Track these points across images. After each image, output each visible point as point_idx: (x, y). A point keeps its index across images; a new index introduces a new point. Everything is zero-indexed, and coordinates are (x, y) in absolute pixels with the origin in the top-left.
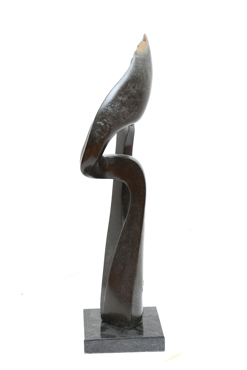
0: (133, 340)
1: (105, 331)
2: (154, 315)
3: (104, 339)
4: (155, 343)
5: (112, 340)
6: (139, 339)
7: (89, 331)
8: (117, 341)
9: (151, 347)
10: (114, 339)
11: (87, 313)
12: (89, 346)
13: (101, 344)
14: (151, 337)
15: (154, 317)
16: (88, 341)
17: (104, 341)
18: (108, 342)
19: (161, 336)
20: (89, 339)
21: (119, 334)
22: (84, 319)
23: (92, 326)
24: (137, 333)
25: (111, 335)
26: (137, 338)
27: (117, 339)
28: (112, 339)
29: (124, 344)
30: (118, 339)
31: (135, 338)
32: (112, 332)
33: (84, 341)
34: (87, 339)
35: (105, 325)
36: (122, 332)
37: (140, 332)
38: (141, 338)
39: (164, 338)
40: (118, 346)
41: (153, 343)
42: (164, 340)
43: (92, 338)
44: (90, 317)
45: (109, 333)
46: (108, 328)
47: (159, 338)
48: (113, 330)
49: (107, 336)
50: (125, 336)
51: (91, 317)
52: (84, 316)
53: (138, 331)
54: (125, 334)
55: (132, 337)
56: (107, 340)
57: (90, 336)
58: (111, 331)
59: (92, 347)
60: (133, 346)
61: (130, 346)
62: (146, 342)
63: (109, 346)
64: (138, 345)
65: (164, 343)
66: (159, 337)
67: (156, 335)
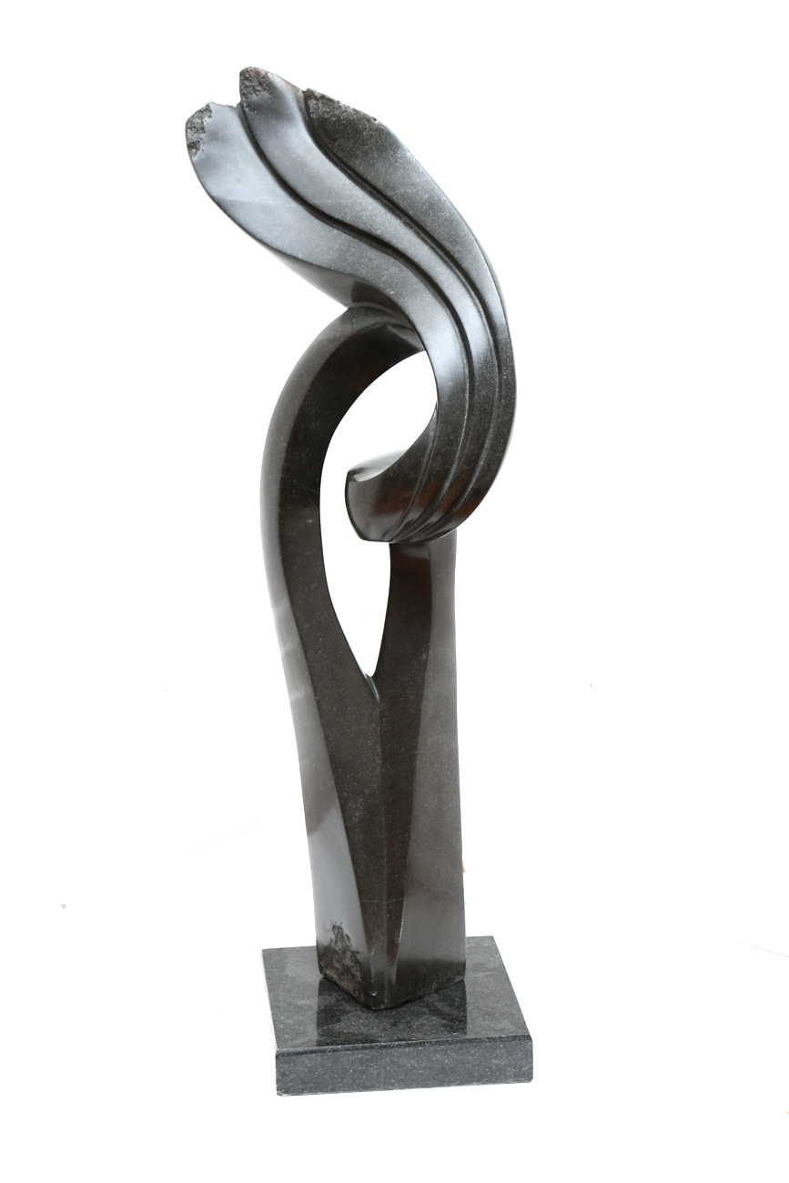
0: (432, 1048)
1: (339, 1020)
2: (491, 966)
3: (339, 1047)
4: (502, 1056)
5: (367, 1052)
6: (450, 1044)
7: (289, 1022)
8: (382, 1054)
9: (490, 1068)
10: (372, 1048)
11: (275, 961)
12: (290, 1072)
13: (330, 1065)
14: (488, 1038)
15: (490, 970)
16: (289, 1054)
17: (338, 1054)
18: (350, 1058)
19: (520, 1033)
20: (291, 1050)
21: (385, 1030)
22: (268, 983)
23: (296, 1006)
24: (443, 1025)
25: (362, 1034)
26: (444, 1043)
27: (381, 1047)
28: (364, 1048)
29: (403, 1061)
30: (385, 1047)
31: (436, 1043)
32: (363, 1025)
33: (277, 1057)
34: (285, 1050)
35: (338, 1001)
36: (394, 1025)
37: (451, 1021)
38: (456, 1043)
39: (530, 1039)
40: (385, 1068)
41: (496, 1058)
42: (532, 1046)
43: (300, 1044)
44: (287, 976)
45: (353, 1029)
46: (349, 1012)
47: (514, 1040)
48: (366, 1018)
49: (349, 1040)
50: (406, 1037)
51: (290, 975)
52: (266, 972)
53: (445, 1019)
54: (404, 1030)
55: (428, 1039)
56: (349, 1050)
57: (292, 1039)
58: (357, 1021)
59: (302, 1076)
60: (430, 1068)
61: (424, 1069)
62: (472, 1055)
63: (355, 1071)
64: (447, 1064)
65: (528, 1055)
66: (514, 1038)
67: (504, 1029)
